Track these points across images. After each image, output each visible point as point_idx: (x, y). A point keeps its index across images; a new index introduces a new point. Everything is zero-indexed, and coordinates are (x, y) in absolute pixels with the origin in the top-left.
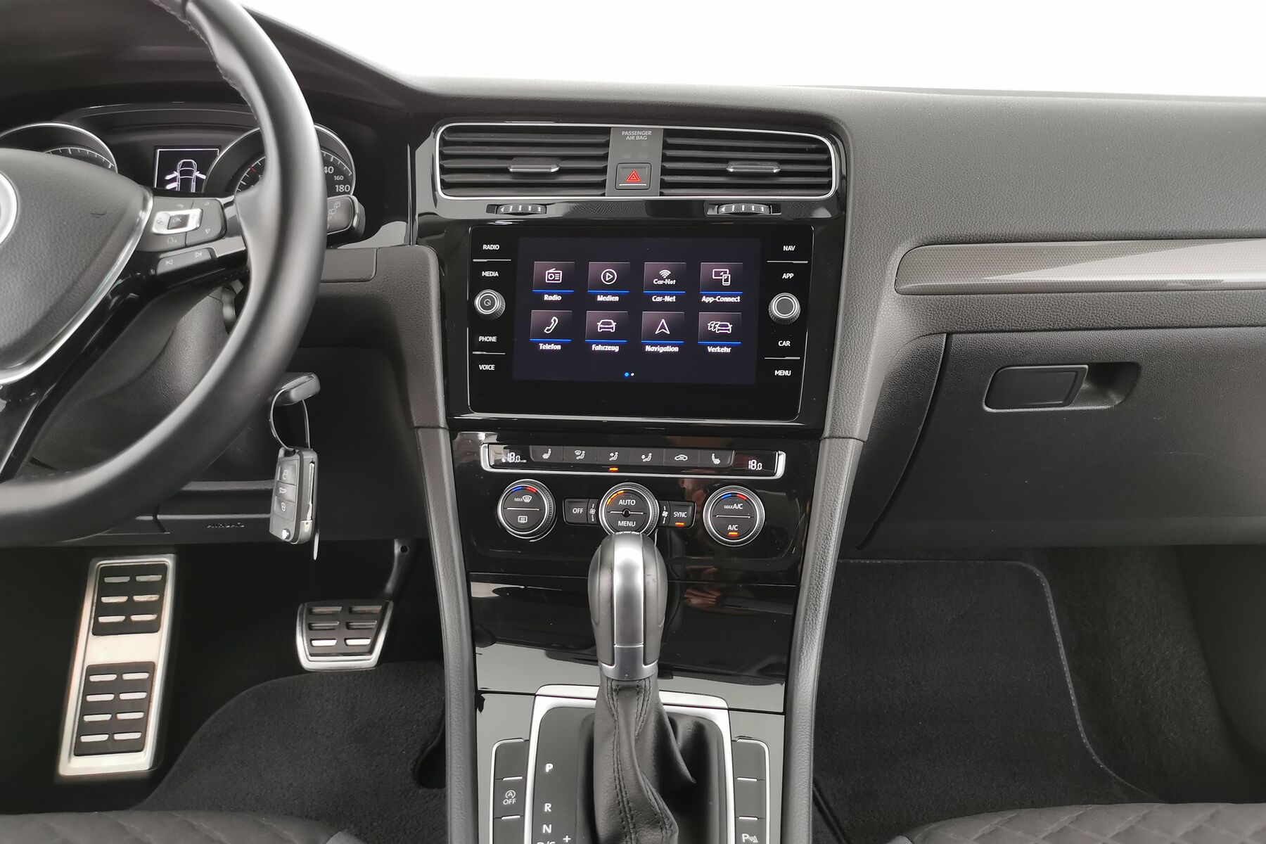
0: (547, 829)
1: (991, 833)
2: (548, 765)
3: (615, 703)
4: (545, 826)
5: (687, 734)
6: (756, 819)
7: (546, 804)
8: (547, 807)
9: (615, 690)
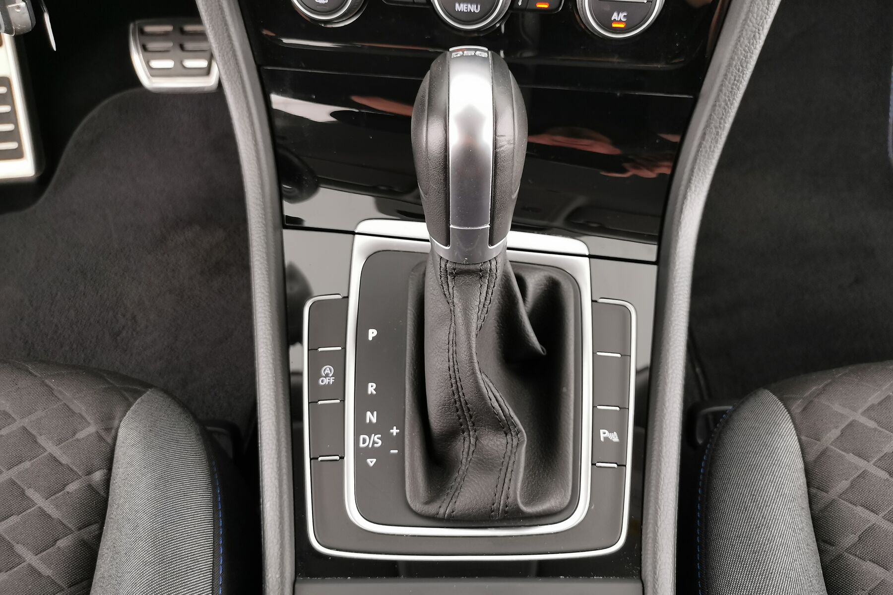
0: (371, 417)
1: (880, 404)
2: (371, 331)
3: (451, 290)
4: (369, 413)
5: (538, 291)
6: (618, 408)
7: (370, 384)
8: (371, 388)
9: (452, 273)
